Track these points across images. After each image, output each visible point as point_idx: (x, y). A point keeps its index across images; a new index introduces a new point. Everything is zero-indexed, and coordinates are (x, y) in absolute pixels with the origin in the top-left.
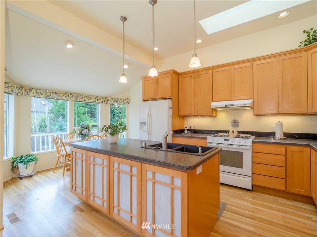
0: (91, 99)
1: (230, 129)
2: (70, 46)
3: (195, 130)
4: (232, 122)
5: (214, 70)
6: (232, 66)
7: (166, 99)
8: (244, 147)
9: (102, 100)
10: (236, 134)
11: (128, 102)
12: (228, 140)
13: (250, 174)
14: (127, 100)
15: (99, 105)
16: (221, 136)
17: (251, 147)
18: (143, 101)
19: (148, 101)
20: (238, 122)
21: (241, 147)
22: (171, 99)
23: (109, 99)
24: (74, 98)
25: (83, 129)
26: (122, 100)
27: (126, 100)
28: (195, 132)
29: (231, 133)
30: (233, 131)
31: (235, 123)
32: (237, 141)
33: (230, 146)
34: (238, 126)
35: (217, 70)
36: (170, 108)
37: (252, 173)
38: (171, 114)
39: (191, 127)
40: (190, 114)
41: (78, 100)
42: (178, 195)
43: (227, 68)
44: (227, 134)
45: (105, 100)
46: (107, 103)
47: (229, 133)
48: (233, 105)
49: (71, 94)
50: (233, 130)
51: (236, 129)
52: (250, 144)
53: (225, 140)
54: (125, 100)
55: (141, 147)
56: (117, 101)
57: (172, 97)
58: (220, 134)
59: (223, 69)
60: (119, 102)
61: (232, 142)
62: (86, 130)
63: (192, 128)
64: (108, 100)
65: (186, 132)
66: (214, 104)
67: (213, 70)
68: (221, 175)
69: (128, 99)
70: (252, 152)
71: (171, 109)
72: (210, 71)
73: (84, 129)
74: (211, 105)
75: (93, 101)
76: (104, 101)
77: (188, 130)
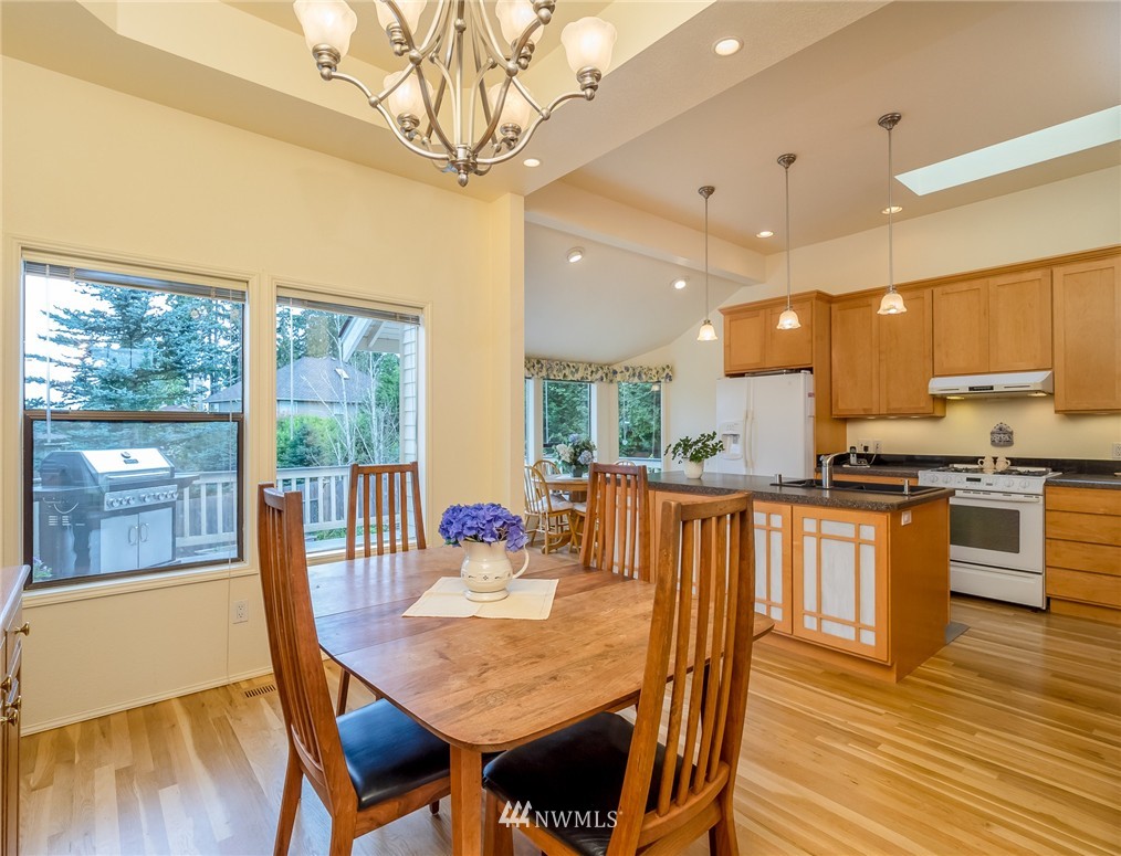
0: (577, 370)
1: (987, 451)
2: (576, 258)
3: (878, 456)
4: (992, 433)
5: (938, 290)
6: (991, 280)
7: (798, 371)
8: (1021, 497)
9: (600, 373)
10: (1002, 465)
11: (669, 377)
12: (979, 480)
13: (1040, 568)
14: (667, 371)
15: (594, 387)
16: (957, 470)
17: (1041, 498)
18: (727, 375)
19: (742, 375)
20: (1011, 433)
21: (1013, 497)
22: (811, 370)
23: (619, 371)
24: (544, 373)
25: (578, 450)
26: (654, 372)
27: (664, 369)
28: (880, 461)
29: (988, 463)
30: (995, 460)
31: (1003, 437)
32: (1003, 483)
33: (981, 495)
34: (1009, 443)
35: (948, 288)
36: (810, 395)
37: (1047, 566)
38: (812, 410)
39: (866, 448)
40: (864, 410)
41: (552, 377)
42: (869, 554)
43: (977, 284)
44: (977, 466)
45: (608, 373)
46: (611, 381)
47: (982, 463)
48: (992, 388)
49: (538, 362)
50: (995, 456)
51: (1003, 453)
52: (1040, 491)
53: (968, 479)
54: (661, 371)
55: (772, 485)
56: (640, 375)
57: (814, 366)
58: (955, 466)
59: (964, 286)
60: (644, 376)
61: (988, 484)
62: (585, 453)
63: (871, 451)
64: (615, 372)
65: (853, 459)
66: (938, 385)
67: (935, 290)
68: (954, 570)
69: (668, 367)
70: (1046, 510)
71: (813, 399)
72: (927, 293)
73: (582, 450)
74: (929, 386)
75: (582, 378)
76: (607, 375)
77: (859, 456)
